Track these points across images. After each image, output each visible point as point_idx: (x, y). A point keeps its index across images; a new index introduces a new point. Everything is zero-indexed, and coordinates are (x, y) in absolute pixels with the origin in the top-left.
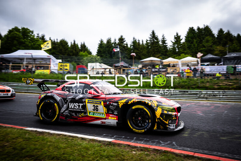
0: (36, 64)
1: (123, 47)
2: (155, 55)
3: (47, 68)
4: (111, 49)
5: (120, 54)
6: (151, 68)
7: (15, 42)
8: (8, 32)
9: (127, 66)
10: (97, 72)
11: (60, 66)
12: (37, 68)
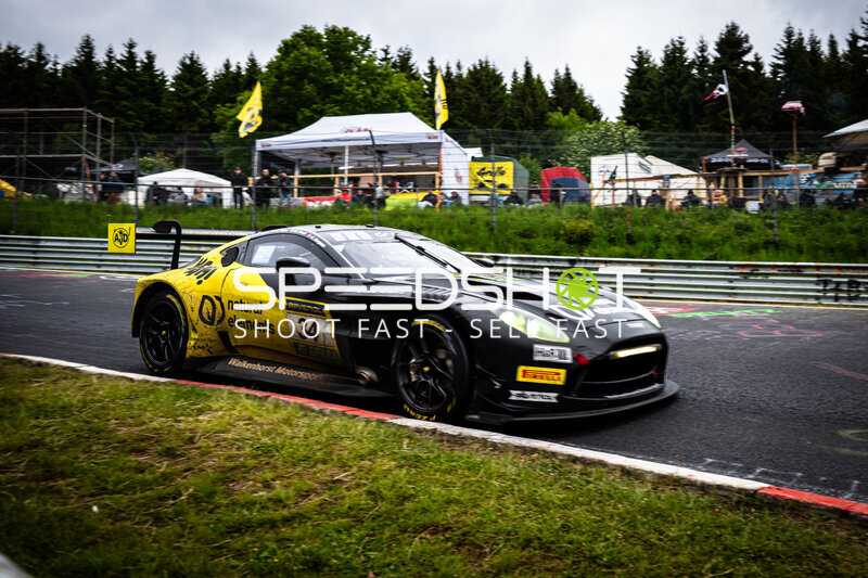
0: (387, 170)
3: (431, 183)
7: (309, 88)
8: (279, 50)
10: (631, 192)
11: (478, 173)
12: (389, 185)
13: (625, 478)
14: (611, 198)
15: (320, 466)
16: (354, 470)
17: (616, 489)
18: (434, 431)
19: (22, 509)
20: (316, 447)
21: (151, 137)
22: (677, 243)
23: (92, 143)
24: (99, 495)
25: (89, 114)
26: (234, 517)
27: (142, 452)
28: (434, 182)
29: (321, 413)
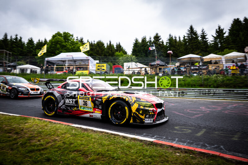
0: (77, 65)
1: (159, 45)
2: (194, 52)
4: (146, 48)
5: (156, 52)
6: (189, 65)
7: (58, 46)
8: (52, 37)
9: (163, 64)
10: (133, 71)
11: (98, 66)
12: (77, 69)
13: (124, 139)
15: (53, 136)
16: (60, 137)
17: (121, 141)
18: (81, 128)
21: (21, 57)
23: (6, 58)
25: (5, 51)
26: (30, 149)
27: (10, 133)
28: (87, 68)
29: (55, 123)
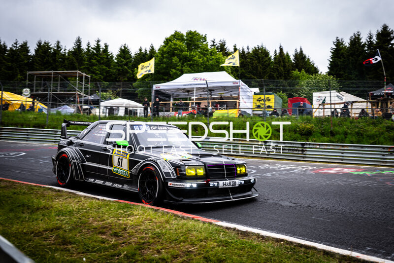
0: (214, 99)
3: (234, 106)
8: (164, 42)
11: (258, 100)
12: (215, 106)
14: (322, 113)
15: (182, 244)
16: (198, 246)
18: (235, 229)
19: (54, 258)
20: (181, 235)
22: (356, 135)
23: (80, 86)
24: (86, 253)
25: (79, 73)
27: (103, 233)
28: (236, 105)
29: (183, 218)
